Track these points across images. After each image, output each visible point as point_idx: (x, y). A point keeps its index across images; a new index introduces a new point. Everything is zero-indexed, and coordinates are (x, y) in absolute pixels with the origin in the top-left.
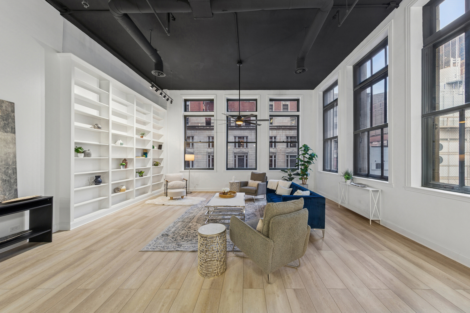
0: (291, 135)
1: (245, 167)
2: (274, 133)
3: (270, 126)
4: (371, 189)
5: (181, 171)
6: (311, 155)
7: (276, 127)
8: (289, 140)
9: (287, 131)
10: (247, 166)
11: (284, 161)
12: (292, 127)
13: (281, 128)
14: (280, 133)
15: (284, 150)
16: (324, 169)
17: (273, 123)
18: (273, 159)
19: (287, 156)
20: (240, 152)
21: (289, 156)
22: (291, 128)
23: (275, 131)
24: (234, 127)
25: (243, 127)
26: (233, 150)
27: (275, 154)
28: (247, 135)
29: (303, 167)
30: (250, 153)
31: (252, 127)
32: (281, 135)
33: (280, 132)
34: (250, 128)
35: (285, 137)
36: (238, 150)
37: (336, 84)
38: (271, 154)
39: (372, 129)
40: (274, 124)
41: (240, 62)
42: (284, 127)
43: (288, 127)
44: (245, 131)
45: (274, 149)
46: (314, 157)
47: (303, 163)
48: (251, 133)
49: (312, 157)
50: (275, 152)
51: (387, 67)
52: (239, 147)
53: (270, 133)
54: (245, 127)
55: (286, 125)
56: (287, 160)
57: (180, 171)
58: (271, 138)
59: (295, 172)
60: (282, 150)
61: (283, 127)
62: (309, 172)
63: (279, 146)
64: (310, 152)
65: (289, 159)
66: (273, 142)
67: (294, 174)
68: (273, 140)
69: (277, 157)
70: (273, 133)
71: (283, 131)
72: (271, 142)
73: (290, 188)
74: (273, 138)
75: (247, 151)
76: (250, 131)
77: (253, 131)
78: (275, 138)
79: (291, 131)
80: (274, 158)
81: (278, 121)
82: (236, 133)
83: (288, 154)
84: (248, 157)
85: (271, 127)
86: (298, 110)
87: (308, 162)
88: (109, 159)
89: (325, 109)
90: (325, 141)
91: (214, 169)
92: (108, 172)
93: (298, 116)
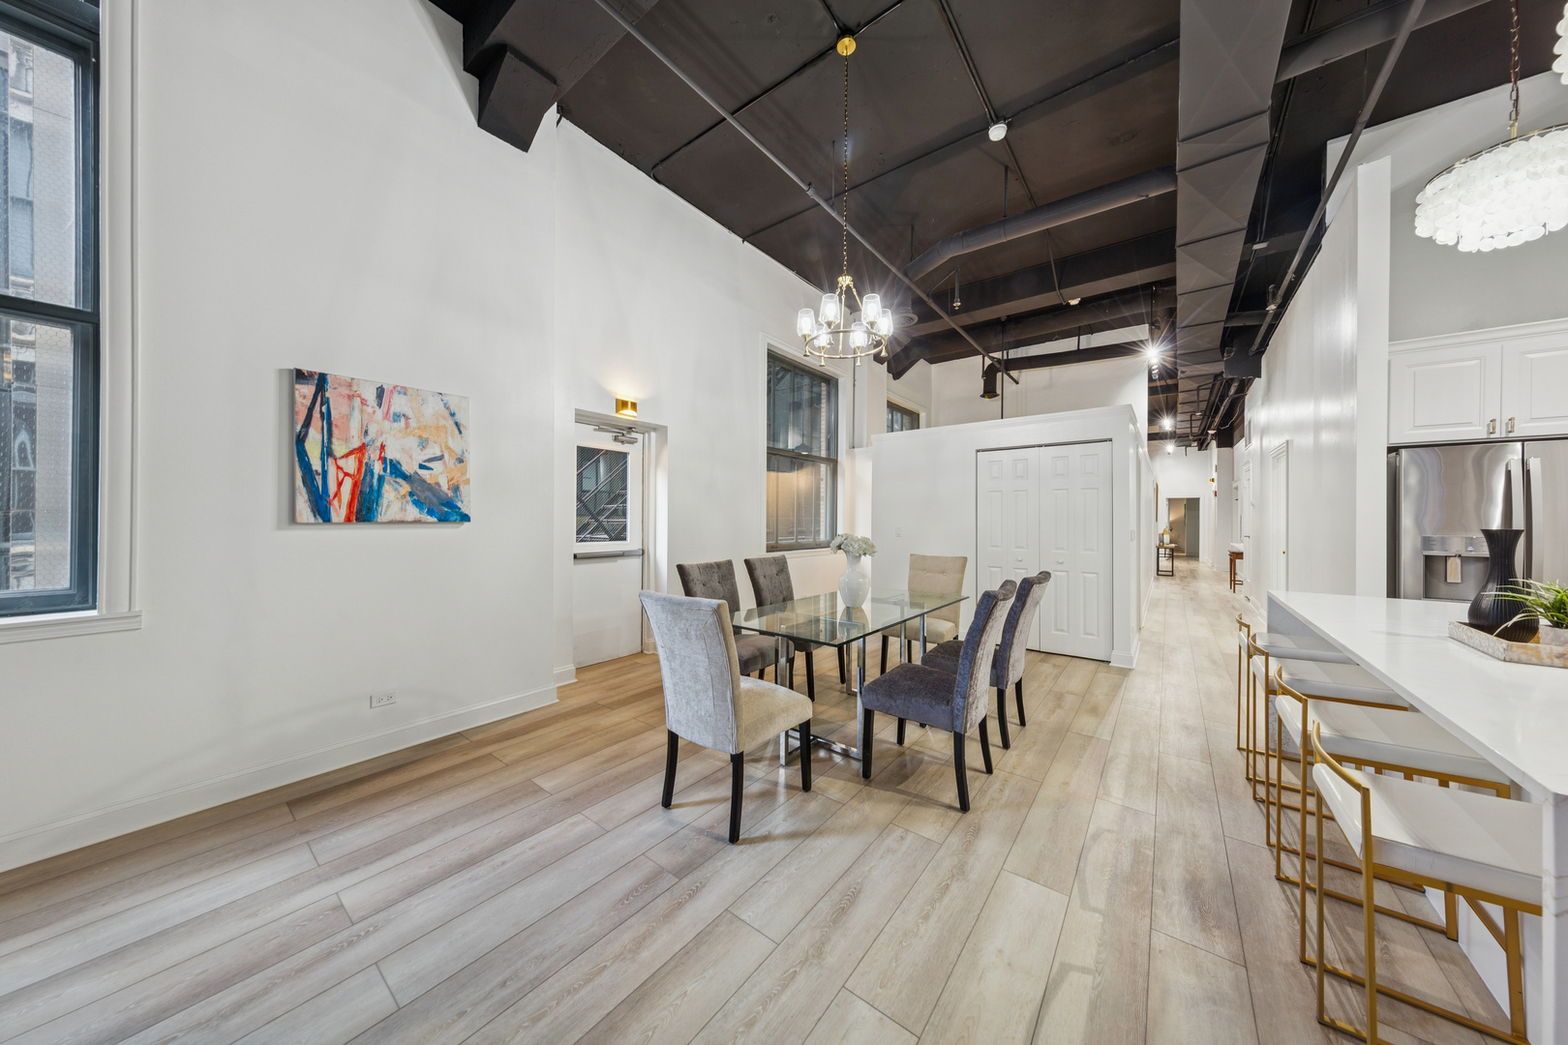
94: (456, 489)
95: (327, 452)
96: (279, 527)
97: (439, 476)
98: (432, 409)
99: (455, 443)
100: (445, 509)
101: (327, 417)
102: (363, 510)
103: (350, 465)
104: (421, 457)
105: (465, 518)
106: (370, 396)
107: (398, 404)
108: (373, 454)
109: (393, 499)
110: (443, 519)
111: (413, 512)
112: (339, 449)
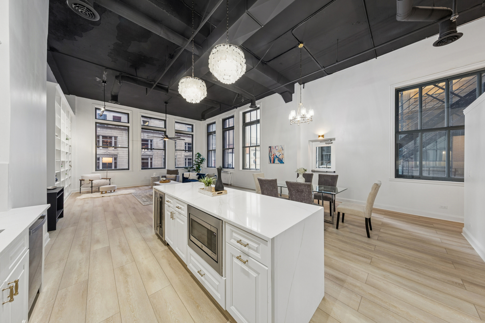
4: (229, 172)
5: (94, 172)
6: (202, 159)
16: (208, 167)
19: (186, 159)
20: (106, 154)
27: (151, 157)
28: (116, 135)
29: (197, 166)
30: (121, 155)
37: (214, 123)
39: (229, 149)
41: (166, 103)
44: (113, 131)
45: (150, 151)
46: (204, 160)
47: (197, 163)
48: (121, 134)
49: (203, 160)
51: (234, 126)
56: (186, 162)
58: (143, 140)
62: (201, 168)
64: (201, 157)
67: (192, 170)
73: (197, 175)
75: (116, 153)
76: (121, 132)
77: (124, 132)
86: (192, 131)
87: (200, 163)
88: (60, 161)
89: (208, 134)
90: (208, 151)
91: (129, 170)
92: (60, 172)
93: (192, 135)
94: (282, 159)
95: (271, 155)
96: (269, 163)
97: (281, 157)
98: (280, 147)
99: (282, 152)
100: (281, 161)
101: (271, 151)
102: (274, 162)
103: (273, 156)
104: (279, 155)
105: (283, 163)
106: (274, 148)
107: (277, 148)
108: (275, 155)
109: (276, 161)
110: (281, 163)
111: (278, 162)
112: (272, 155)
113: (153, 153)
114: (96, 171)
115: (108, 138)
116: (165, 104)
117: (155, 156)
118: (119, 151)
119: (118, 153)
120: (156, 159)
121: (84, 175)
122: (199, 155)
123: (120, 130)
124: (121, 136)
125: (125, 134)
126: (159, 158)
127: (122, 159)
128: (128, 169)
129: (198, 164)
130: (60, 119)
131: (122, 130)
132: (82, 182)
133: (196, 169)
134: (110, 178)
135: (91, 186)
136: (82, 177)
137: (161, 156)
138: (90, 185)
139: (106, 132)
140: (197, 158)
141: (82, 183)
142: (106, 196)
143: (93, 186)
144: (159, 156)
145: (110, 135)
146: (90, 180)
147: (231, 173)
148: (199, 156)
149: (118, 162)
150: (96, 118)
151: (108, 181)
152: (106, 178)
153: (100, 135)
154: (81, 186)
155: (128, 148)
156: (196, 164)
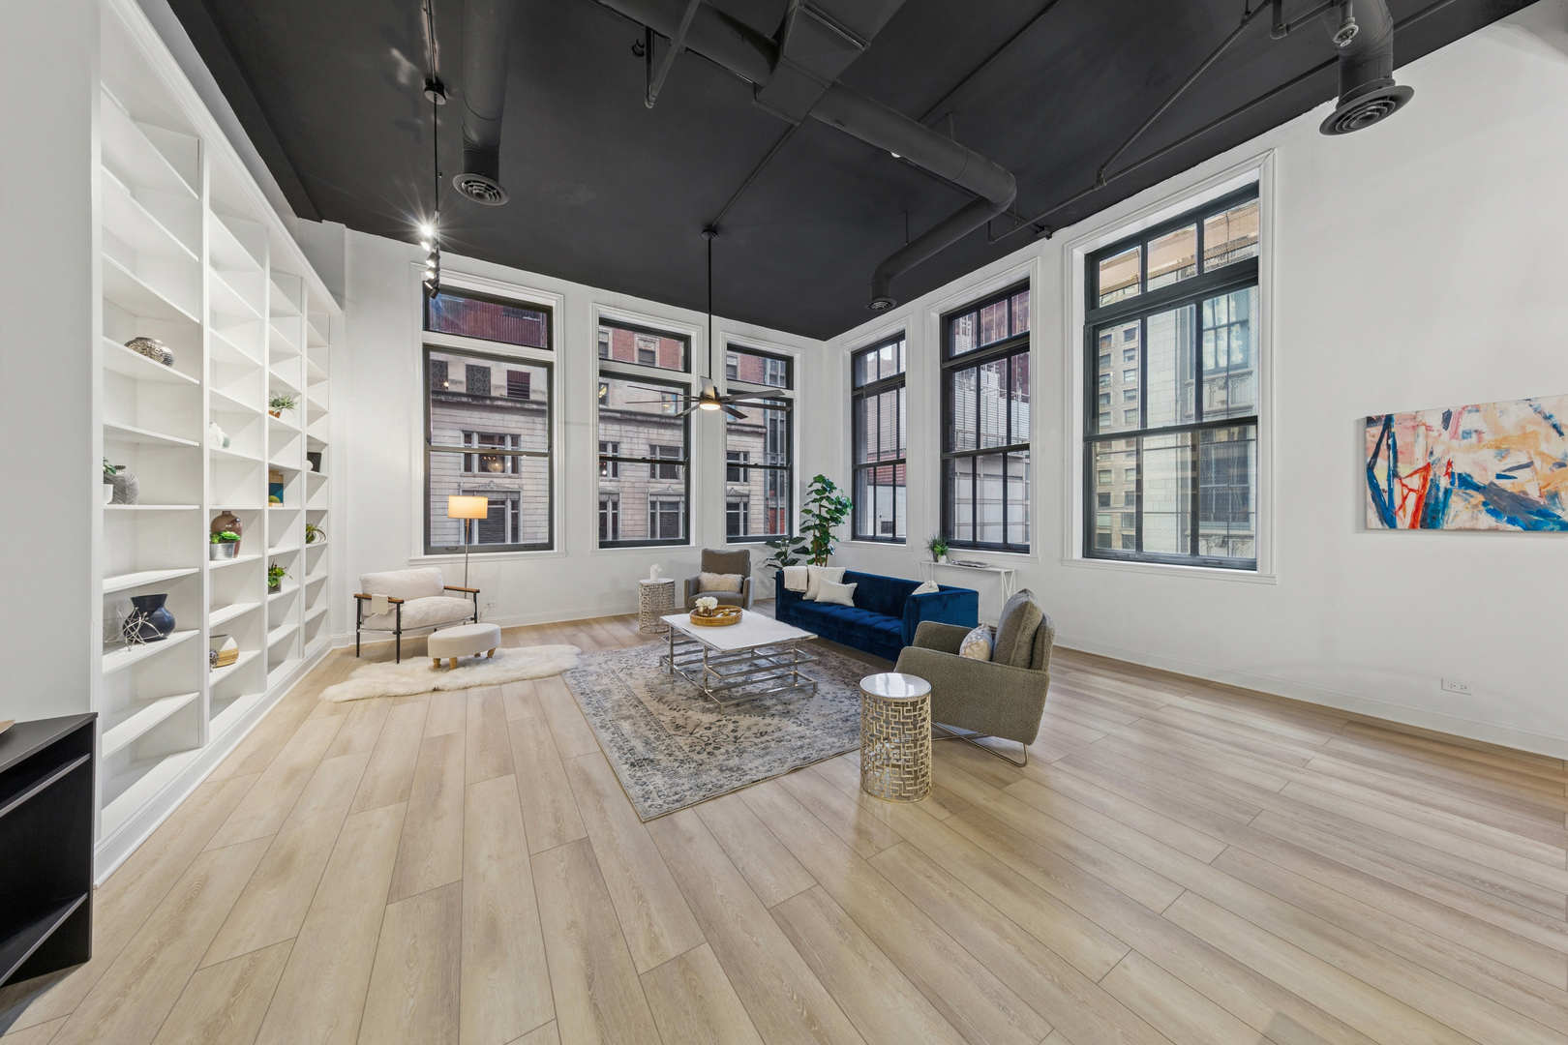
0: (664, 444)
1: (509, 542)
2: (612, 432)
3: (601, 410)
4: (1000, 571)
5: (413, 558)
6: (836, 503)
7: (618, 415)
8: (658, 457)
9: (651, 430)
10: (515, 535)
11: (643, 517)
12: (667, 421)
13: (633, 417)
14: (630, 434)
15: (642, 485)
16: (855, 537)
17: (610, 399)
18: (610, 512)
19: (653, 504)
20: (489, 489)
21: (658, 504)
22: (663, 421)
23: (616, 427)
24: (465, 399)
25: (499, 403)
26: (459, 479)
27: (615, 498)
28: (517, 431)
29: (814, 536)
31: (535, 407)
32: (636, 442)
33: (630, 430)
34: (526, 406)
35: (647, 447)
36: (478, 480)
38: (604, 498)
40: (613, 404)
41: (711, 229)
42: (644, 418)
43: (655, 419)
45: (610, 481)
46: (847, 508)
47: (817, 522)
48: (530, 426)
49: (841, 508)
50: (615, 490)
52: (484, 468)
53: (602, 432)
54: (510, 404)
55: (648, 412)
56: (653, 516)
57: (411, 561)
58: (603, 446)
59: (798, 546)
60: (637, 485)
61: (639, 418)
63: (627, 473)
64: (832, 495)
65: (659, 511)
66: (610, 459)
67: (796, 551)
68: (610, 453)
69: (621, 506)
70: (608, 432)
71: (641, 429)
72: (603, 459)
73: (845, 582)
74: (610, 447)
75: (517, 486)
76: (530, 419)
77: (539, 420)
78: (615, 448)
79: (662, 431)
80: (613, 509)
81: (624, 395)
82: (468, 420)
83: (654, 499)
84: (522, 506)
85: (602, 414)
86: (790, 386)
87: (833, 519)
88: (201, 511)
89: (857, 393)
90: (857, 469)
91: (552, 548)
92: (199, 576)
93: (790, 402)
94: (1553, 496)
95: (1393, 475)
96: (1357, 531)
97: (1527, 484)
98: (1517, 417)
99: (1552, 447)
100: (1536, 517)
101: (1393, 447)
102: (1428, 519)
103: (1415, 482)
104: (1501, 467)
106: (1436, 422)
107: (1469, 422)
108: (1439, 471)
109: (1462, 510)
110: (1533, 528)
111: (1488, 521)
112: (1404, 470)
113: (621, 484)
114: (426, 553)
115: (497, 440)
116: (705, 237)
117: (625, 495)
118: (524, 481)
119: (521, 487)
120: (630, 506)
121: (371, 575)
122: (826, 486)
123: (527, 414)
124: (531, 432)
125: (540, 423)
126: (636, 502)
127: (532, 506)
128: (549, 546)
129: (821, 525)
130: (200, 266)
131: (531, 415)
132: (365, 603)
133: (810, 547)
134: (476, 588)
135: (395, 627)
136: (365, 582)
137: (642, 496)
138: (392, 623)
139: (490, 423)
140: (814, 501)
141: (365, 612)
142: (449, 686)
143: (402, 627)
144: (637, 496)
145: (500, 430)
146: (391, 601)
147: (1008, 573)
148: (825, 490)
149: (521, 513)
150: (427, 327)
151: (467, 603)
152: (463, 586)
153: (473, 432)
154: (359, 623)
155: (550, 454)
156: (815, 527)
